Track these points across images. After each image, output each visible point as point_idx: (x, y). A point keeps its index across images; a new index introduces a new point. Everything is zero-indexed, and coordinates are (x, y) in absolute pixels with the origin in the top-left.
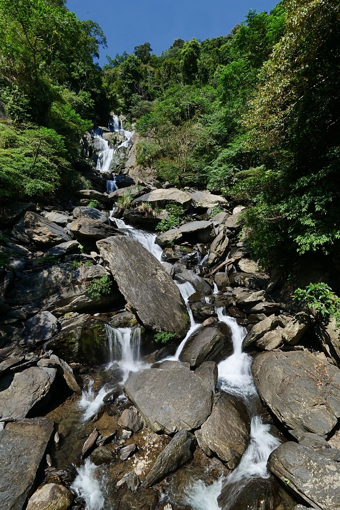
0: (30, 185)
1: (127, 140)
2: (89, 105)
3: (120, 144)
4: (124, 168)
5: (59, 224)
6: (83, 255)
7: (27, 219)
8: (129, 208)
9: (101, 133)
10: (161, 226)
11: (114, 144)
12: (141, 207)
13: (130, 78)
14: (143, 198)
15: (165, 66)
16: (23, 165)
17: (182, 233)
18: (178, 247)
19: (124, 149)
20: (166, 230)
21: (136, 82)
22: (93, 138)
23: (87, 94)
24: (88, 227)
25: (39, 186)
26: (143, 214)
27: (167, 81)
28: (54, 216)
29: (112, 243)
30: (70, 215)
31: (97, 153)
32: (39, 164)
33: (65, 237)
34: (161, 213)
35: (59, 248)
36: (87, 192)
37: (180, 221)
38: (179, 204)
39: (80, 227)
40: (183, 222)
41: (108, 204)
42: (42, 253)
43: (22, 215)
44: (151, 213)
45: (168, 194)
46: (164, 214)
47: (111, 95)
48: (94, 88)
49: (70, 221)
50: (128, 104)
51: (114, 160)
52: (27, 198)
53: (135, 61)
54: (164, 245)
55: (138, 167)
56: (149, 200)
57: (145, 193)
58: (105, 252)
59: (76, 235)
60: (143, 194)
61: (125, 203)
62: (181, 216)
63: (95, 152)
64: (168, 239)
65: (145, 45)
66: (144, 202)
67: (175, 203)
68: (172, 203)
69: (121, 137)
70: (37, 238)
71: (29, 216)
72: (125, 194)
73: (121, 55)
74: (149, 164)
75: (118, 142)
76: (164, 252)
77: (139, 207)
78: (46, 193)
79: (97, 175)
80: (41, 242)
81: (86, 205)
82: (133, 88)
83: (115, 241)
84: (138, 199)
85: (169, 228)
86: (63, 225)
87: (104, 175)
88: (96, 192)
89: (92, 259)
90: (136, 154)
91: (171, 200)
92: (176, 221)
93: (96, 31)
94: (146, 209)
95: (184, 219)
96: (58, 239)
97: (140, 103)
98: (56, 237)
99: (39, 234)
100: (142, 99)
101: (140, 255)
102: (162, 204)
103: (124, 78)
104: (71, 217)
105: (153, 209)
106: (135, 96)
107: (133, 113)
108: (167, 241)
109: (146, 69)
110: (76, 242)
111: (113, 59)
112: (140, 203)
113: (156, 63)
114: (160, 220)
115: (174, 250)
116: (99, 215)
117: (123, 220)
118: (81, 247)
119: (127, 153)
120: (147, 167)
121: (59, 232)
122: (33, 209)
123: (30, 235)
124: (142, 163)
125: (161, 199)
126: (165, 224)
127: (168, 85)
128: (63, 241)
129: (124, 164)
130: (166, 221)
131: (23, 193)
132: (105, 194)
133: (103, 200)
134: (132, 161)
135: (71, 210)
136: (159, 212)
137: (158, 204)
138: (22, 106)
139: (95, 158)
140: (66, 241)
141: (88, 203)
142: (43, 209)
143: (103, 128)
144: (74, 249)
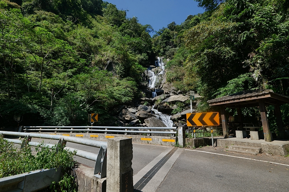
0: (124, 99)
1: (163, 70)
2: (146, 59)
3: (159, 73)
4: (161, 84)
5: (133, 113)
6: (141, 124)
7: (123, 112)
8: (160, 105)
9: (151, 69)
10: (173, 112)
11: (157, 73)
12: (165, 104)
13: (165, 40)
14: (165, 100)
15: (178, 38)
16: (122, 92)
17: (181, 115)
18: (180, 121)
19: (161, 75)
20: (176, 114)
21: (168, 41)
22: (147, 72)
23: (145, 54)
24: (142, 115)
25: (127, 99)
26: (165, 107)
27: (180, 43)
28: (131, 110)
29: (149, 120)
30: (137, 109)
31: (149, 78)
32: (127, 91)
33: (135, 118)
34: (174, 106)
35: (133, 122)
36: (144, 99)
37: (183, 109)
38: (181, 102)
39: (140, 114)
40: (184, 110)
41: (152, 103)
42: (127, 124)
43: (121, 110)
44: (169, 107)
45: (177, 98)
46: (175, 107)
47: (156, 51)
48: (148, 50)
49: (137, 112)
50: (165, 51)
51: (157, 80)
52: (123, 104)
53: (168, 32)
54: (174, 120)
55: (168, 83)
56: (168, 101)
57: (167, 98)
58: (147, 123)
59: (139, 117)
60: (166, 98)
61: (158, 103)
62: (183, 107)
63: (148, 78)
64: (175, 118)
65: (173, 23)
66: (166, 102)
67: (180, 102)
68: (178, 102)
69: (160, 69)
70: (126, 119)
71: (124, 111)
72: (158, 99)
73: (161, 29)
74: (172, 81)
75: (158, 72)
76: (174, 123)
77: (164, 104)
78: (129, 101)
79: (149, 89)
80: (127, 120)
81: (143, 104)
82: (167, 44)
83: (150, 119)
84: (164, 101)
85: (177, 113)
86: (134, 113)
87: (151, 90)
88: (147, 98)
89: (143, 126)
90: (166, 77)
91: (177, 101)
92: (180, 110)
93: (149, 27)
94: (167, 105)
95: (184, 109)
96: (133, 119)
97: (170, 50)
98: (132, 118)
99: (127, 117)
100: (171, 47)
101: (159, 124)
102: (174, 103)
103: (162, 40)
104: (137, 110)
105: (170, 105)
106: (168, 47)
107: (167, 54)
108: (175, 119)
109: (173, 33)
110: (138, 120)
111: (158, 32)
112: (164, 103)
113: (179, 29)
114: (173, 110)
115: (178, 122)
116: (148, 109)
117: (158, 110)
118: (140, 121)
119: (162, 77)
120: (172, 83)
121: (133, 116)
122: (124, 108)
123: (124, 118)
124: (169, 81)
125: (173, 100)
126: (175, 111)
127: (180, 45)
128: (134, 119)
129: (161, 82)
130: (176, 110)
131: (122, 102)
132: (151, 99)
133: (150, 101)
134: (165, 80)
135: (137, 107)
136: (173, 106)
137: (172, 102)
138: (122, 70)
139: (148, 81)
140: (135, 119)
141: (144, 103)
142: (128, 107)
143: (152, 66)
144: (138, 122)
